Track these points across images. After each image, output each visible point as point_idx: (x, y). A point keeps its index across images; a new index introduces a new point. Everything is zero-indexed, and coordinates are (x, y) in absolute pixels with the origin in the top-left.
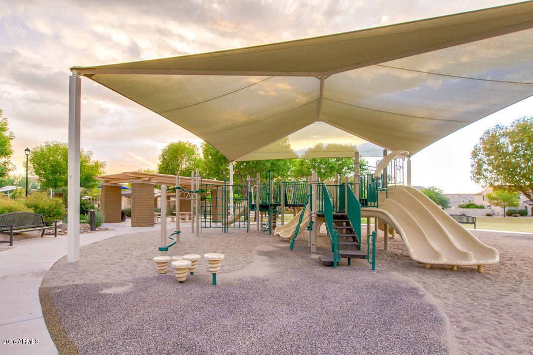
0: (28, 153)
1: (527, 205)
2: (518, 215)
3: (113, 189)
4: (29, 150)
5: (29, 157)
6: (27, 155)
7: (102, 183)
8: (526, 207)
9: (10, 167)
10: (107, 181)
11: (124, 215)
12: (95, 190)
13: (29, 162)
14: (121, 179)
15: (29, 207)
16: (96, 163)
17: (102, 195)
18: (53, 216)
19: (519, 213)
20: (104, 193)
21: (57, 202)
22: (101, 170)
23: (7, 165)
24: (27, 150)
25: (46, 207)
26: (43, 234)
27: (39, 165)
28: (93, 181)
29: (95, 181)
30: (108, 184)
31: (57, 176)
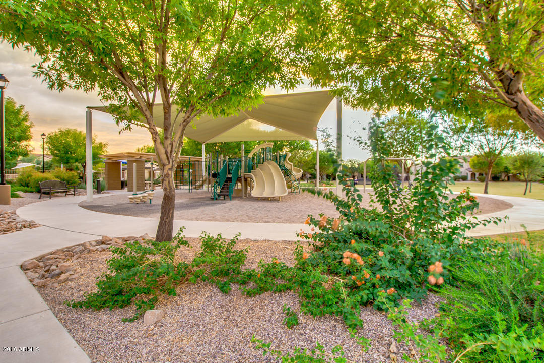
0: (44, 137)
1: (468, 172)
2: (461, 180)
3: (114, 164)
4: (45, 135)
5: (45, 140)
6: (43, 139)
7: (106, 160)
8: (467, 173)
9: (31, 148)
10: (109, 159)
11: (123, 185)
12: (100, 165)
13: (45, 145)
14: (121, 157)
15: (57, 177)
16: (101, 144)
17: (105, 170)
18: (71, 184)
19: (462, 179)
20: (107, 167)
21: (73, 174)
22: (104, 149)
23: (28, 147)
24: (43, 135)
25: (66, 178)
26: (66, 194)
27: (54, 146)
28: (98, 159)
29: (100, 158)
30: (110, 161)
31: (69, 155)
